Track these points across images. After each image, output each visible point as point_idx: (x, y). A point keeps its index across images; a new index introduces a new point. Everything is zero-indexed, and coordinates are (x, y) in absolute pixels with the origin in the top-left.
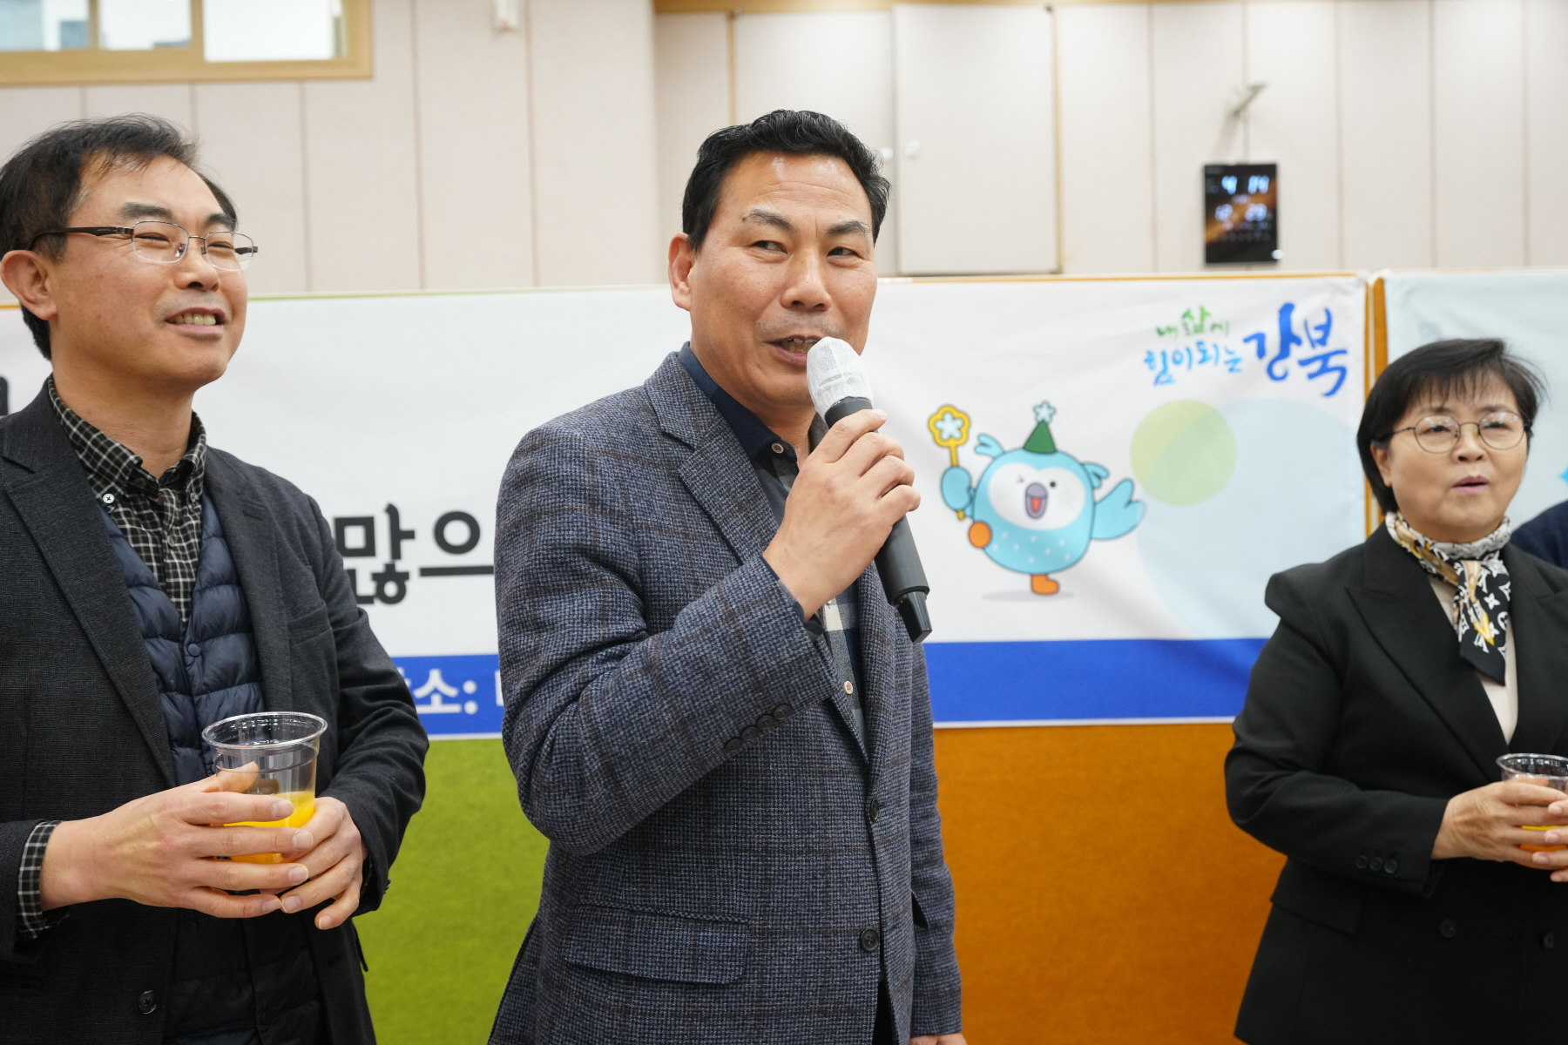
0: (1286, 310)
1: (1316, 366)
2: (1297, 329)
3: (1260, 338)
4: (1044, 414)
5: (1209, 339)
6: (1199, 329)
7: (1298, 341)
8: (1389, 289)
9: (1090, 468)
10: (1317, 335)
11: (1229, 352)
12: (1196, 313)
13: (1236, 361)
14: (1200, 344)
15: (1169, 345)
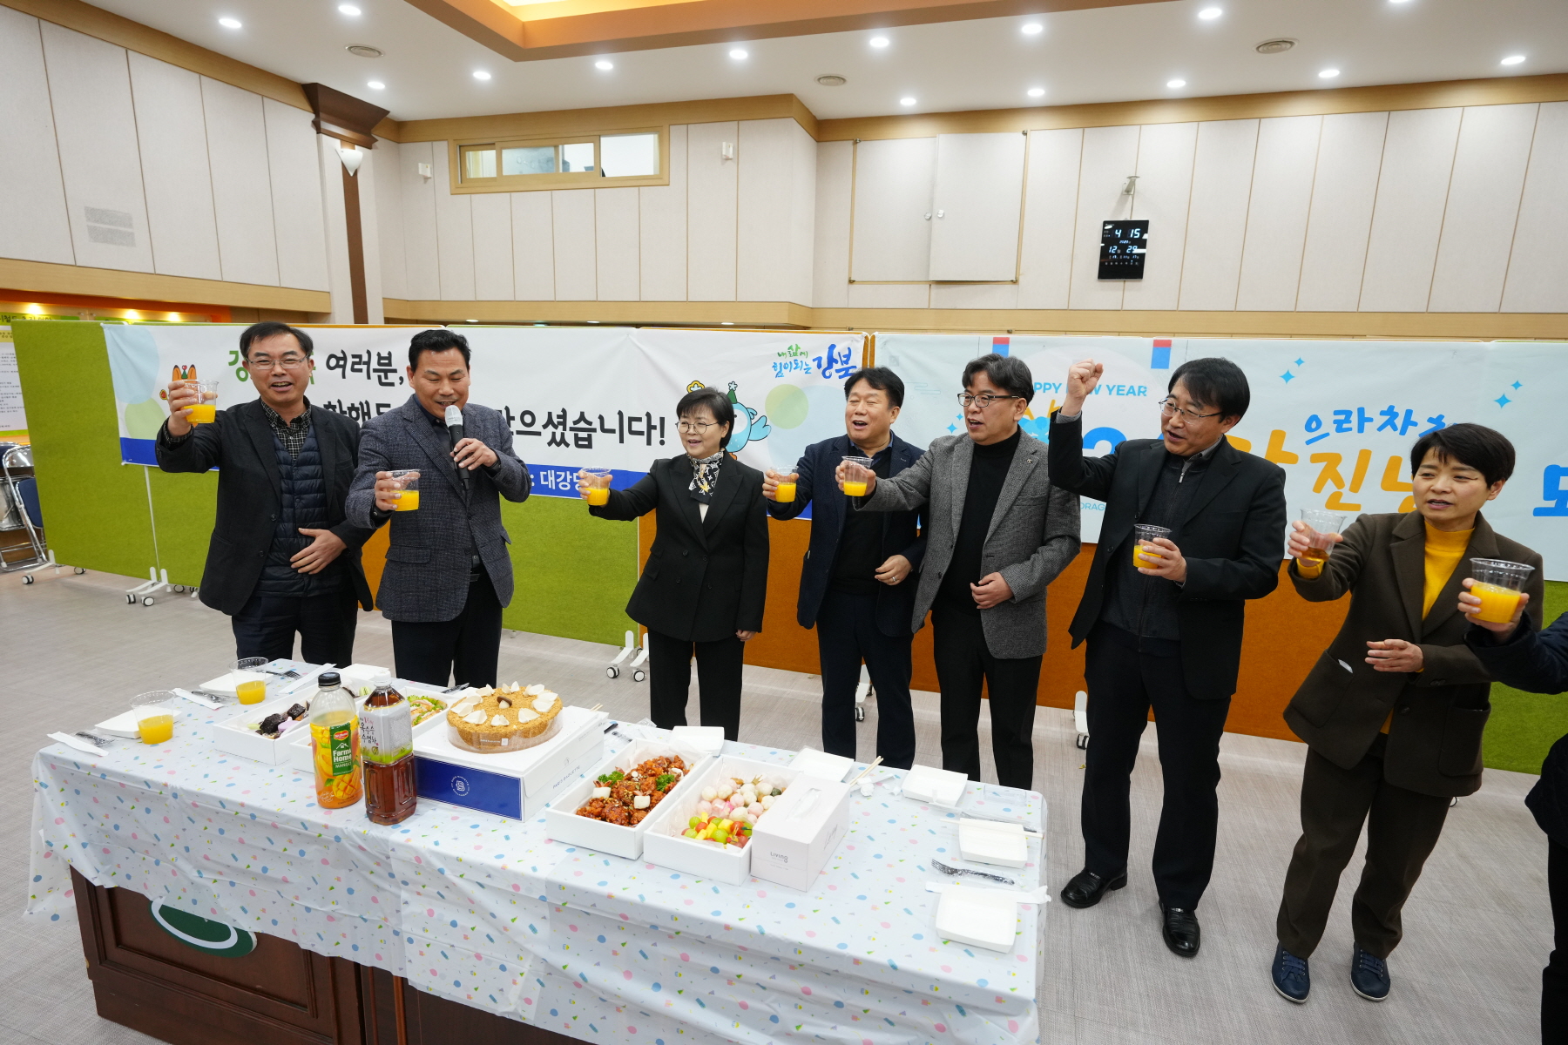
0: (832, 347)
1: (843, 373)
2: (835, 356)
3: (819, 359)
4: (733, 386)
5: (799, 358)
6: (795, 354)
7: (836, 362)
8: (876, 339)
9: (750, 410)
10: (844, 359)
11: (806, 365)
12: (794, 348)
13: (809, 369)
14: (795, 360)
15: (783, 360)
